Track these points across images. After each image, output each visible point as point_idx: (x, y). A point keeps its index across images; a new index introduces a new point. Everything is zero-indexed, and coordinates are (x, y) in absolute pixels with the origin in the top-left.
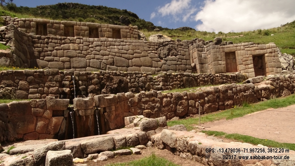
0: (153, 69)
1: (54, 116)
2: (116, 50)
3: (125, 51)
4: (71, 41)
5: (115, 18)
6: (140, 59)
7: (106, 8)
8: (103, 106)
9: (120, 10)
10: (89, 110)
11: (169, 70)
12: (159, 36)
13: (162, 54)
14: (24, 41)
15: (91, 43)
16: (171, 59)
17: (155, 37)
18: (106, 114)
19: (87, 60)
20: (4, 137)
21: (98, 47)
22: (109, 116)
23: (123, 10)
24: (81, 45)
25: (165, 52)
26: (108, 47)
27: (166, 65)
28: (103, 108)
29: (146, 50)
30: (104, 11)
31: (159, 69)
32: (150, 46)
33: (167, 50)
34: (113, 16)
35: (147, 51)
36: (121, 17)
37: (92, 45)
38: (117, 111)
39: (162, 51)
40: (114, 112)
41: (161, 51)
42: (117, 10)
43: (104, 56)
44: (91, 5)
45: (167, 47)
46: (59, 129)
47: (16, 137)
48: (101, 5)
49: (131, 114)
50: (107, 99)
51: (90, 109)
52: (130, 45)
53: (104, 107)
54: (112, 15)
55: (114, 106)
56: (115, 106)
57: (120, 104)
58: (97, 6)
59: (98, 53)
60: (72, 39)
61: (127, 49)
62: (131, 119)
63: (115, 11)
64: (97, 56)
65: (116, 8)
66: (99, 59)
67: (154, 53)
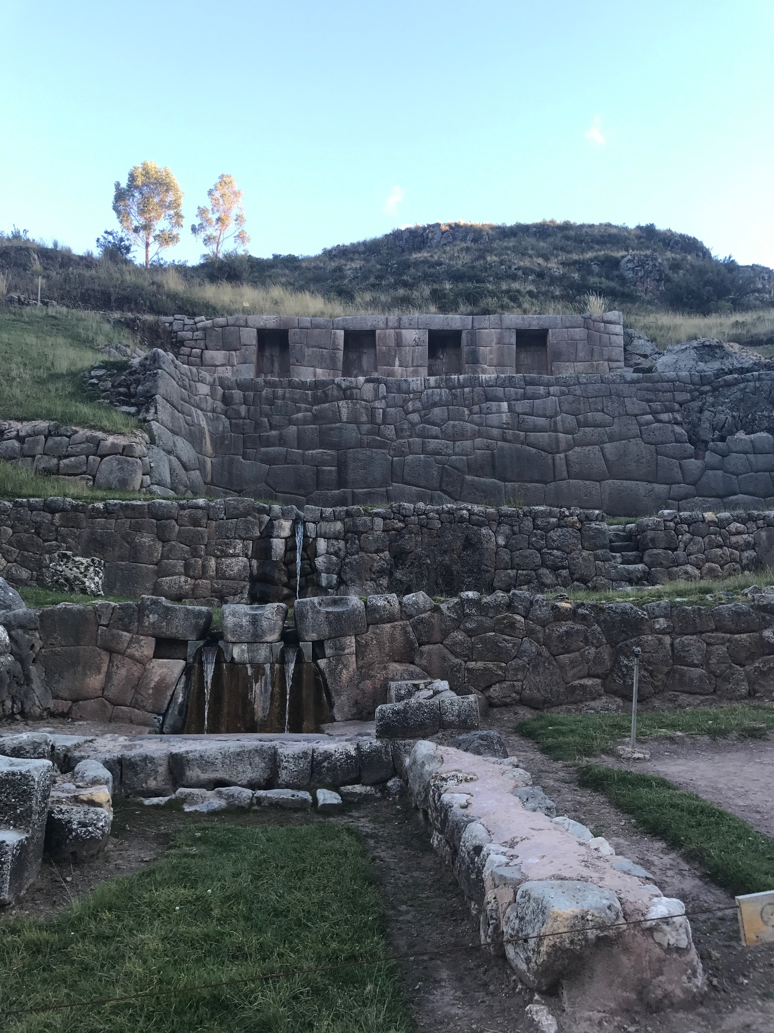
0: (660, 488)
1: (157, 656)
2: (505, 417)
3: (542, 421)
4: (344, 390)
5: (603, 262)
6: (602, 450)
7: (566, 227)
8: (314, 636)
9: (626, 229)
10: (265, 645)
11: (735, 494)
12: (704, 346)
13: (707, 425)
14: (197, 398)
15: (411, 396)
16: (748, 447)
17: (683, 356)
18: (322, 663)
19: (395, 459)
20: (14, 702)
21: (437, 411)
22: (333, 671)
23: (639, 228)
24: (377, 404)
25: (722, 417)
26: (476, 408)
27: (720, 473)
28: (313, 642)
29: (630, 411)
30: (558, 240)
31: (683, 488)
32: (651, 396)
33: (732, 409)
34: (596, 258)
35: (636, 416)
36: (629, 257)
37: (418, 404)
38: (363, 659)
39: (707, 414)
40: (354, 659)
41: (701, 411)
42: (614, 231)
43: (458, 443)
44: (510, 222)
45: (735, 393)
46: (169, 698)
47: (49, 708)
48: (548, 219)
49: (418, 670)
50: (327, 612)
51: (267, 643)
52: (563, 394)
53: (316, 639)
54: (589, 255)
55: (354, 640)
56: (356, 640)
57: (374, 633)
58: (535, 226)
59: (435, 430)
60: (348, 384)
61: (548, 413)
62: (403, 692)
63: (602, 237)
64: (433, 444)
65: (609, 225)
66: (439, 454)
67: (669, 422)
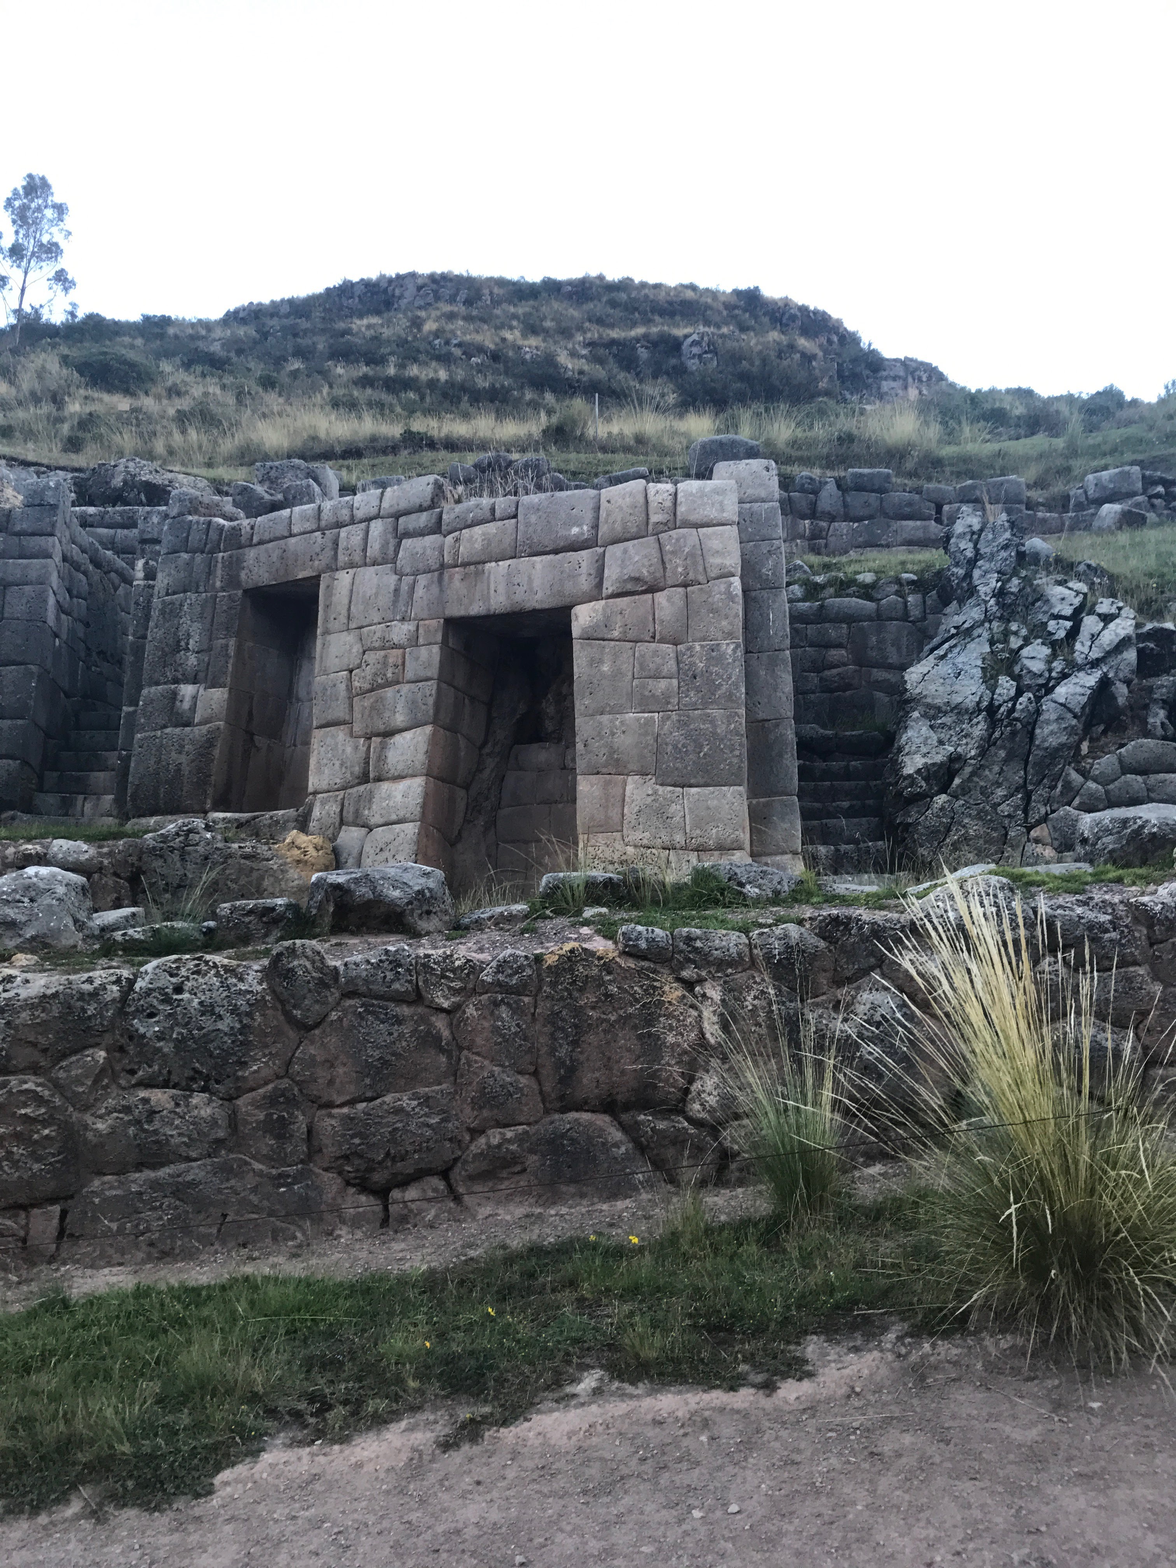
30: (599, 306)
36: (695, 337)
54: (639, 331)
